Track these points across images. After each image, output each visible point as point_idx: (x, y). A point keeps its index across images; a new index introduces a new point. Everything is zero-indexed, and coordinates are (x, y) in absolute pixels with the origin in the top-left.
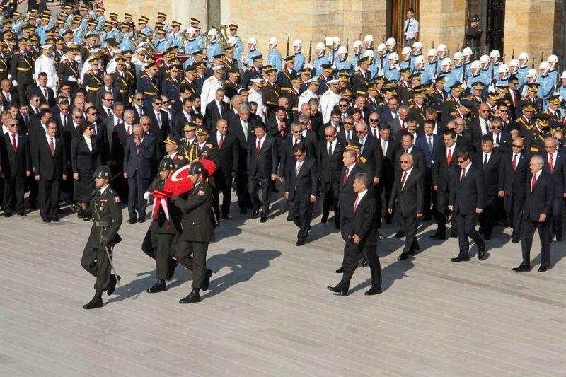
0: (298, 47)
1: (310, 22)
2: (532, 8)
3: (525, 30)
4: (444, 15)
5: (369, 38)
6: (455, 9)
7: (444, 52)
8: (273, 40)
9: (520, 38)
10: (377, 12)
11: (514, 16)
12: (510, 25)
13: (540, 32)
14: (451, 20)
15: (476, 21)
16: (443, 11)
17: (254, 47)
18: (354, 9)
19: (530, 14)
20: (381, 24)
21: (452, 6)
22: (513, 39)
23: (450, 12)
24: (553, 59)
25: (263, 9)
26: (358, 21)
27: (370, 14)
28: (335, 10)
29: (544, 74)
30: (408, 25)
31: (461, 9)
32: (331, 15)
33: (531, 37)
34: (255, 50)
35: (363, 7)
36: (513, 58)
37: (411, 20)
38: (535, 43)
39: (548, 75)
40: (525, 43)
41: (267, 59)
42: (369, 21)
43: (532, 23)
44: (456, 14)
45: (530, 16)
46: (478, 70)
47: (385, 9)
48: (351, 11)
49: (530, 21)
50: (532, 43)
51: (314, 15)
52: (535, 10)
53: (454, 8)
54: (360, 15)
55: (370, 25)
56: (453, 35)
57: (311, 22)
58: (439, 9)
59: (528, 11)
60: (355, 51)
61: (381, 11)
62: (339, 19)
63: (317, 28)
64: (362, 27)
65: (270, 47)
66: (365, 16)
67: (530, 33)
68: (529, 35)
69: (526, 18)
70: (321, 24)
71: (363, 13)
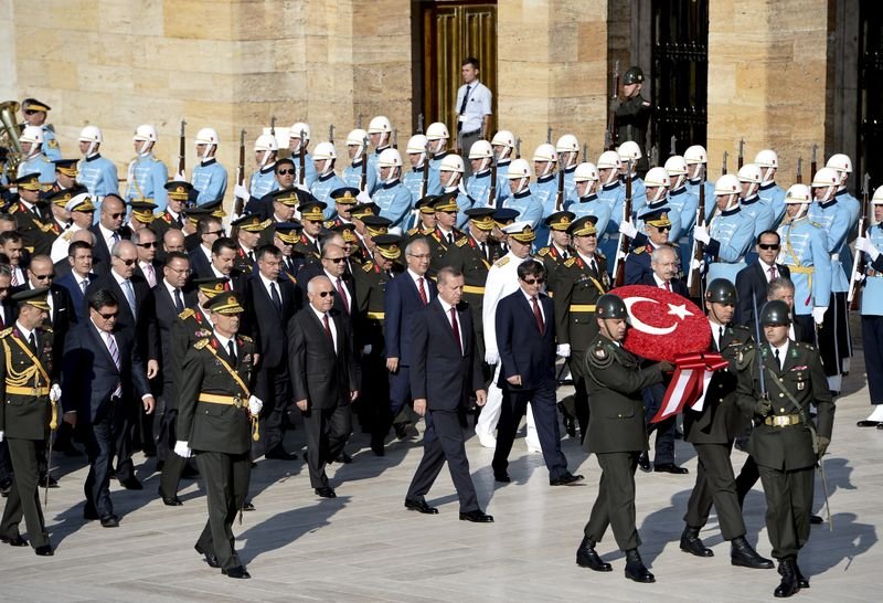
0: (209, 148)
1: (227, 92)
2: (774, 47)
3: (758, 102)
4: (558, 68)
5: (379, 124)
6: (582, 56)
7: (572, 155)
8: (145, 132)
9: (748, 120)
10: (388, 67)
11: (728, 68)
12: (721, 89)
13: (793, 106)
14: (573, 81)
15: (636, 81)
16: (554, 60)
17: (96, 148)
18: (332, 59)
19: (770, 62)
20: (399, 95)
21: (575, 49)
22: (728, 123)
23: (570, 63)
24: (841, 163)
25: (102, 64)
26: (345, 88)
27: (372, 72)
28: (286, 61)
29: (825, 199)
30: (465, 99)
31: (598, 55)
32: (277, 75)
33: (773, 117)
34: (98, 156)
35: (354, 53)
36: (725, 172)
37: (473, 85)
38: (784, 133)
39: (834, 202)
40: (758, 132)
41: (130, 177)
42: (370, 89)
43: (774, 85)
44: (585, 67)
45: (769, 65)
46: (661, 189)
47: (409, 58)
48: (325, 63)
49: (771, 81)
50: (776, 132)
51: (235, 75)
52: (780, 54)
53: (580, 54)
54: (349, 75)
55: (375, 98)
56: (580, 118)
57: (229, 94)
58: (545, 56)
59: (764, 54)
60: (351, 155)
61: (399, 64)
62: (296, 85)
63: (245, 107)
64: (356, 103)
65: (137, 149)
66: (360, 76)
67: (770, 107)
68: (769, 114)
69: (761, 72)
70: (252, 98)
71: (355, 68)
